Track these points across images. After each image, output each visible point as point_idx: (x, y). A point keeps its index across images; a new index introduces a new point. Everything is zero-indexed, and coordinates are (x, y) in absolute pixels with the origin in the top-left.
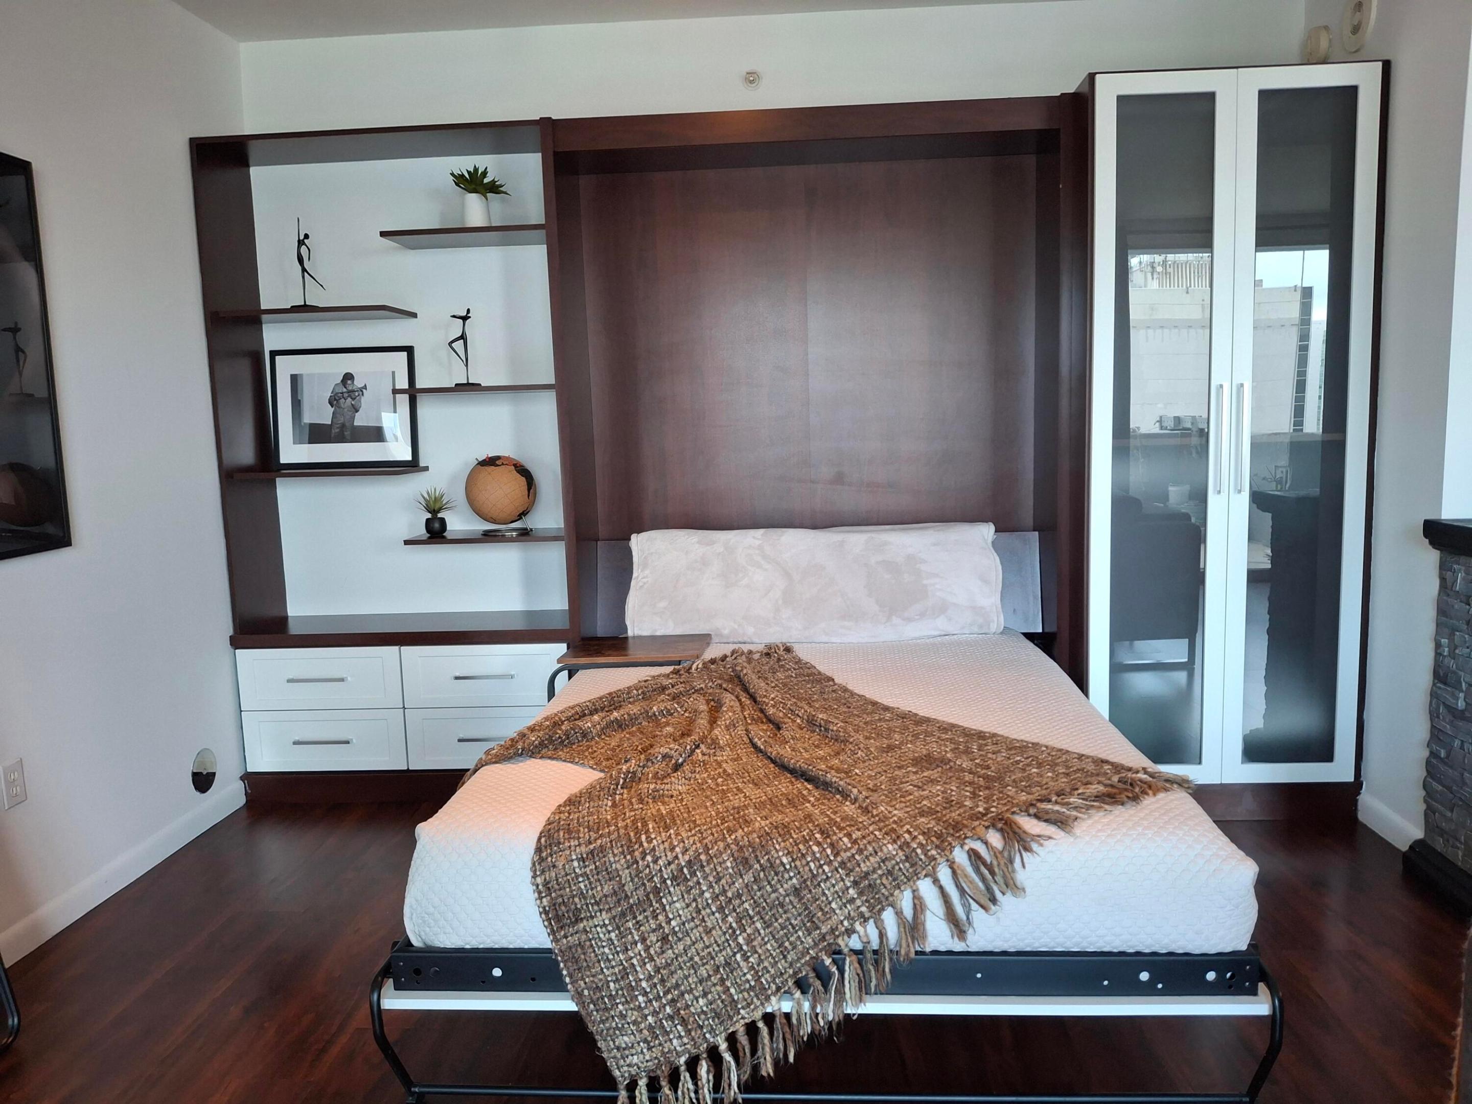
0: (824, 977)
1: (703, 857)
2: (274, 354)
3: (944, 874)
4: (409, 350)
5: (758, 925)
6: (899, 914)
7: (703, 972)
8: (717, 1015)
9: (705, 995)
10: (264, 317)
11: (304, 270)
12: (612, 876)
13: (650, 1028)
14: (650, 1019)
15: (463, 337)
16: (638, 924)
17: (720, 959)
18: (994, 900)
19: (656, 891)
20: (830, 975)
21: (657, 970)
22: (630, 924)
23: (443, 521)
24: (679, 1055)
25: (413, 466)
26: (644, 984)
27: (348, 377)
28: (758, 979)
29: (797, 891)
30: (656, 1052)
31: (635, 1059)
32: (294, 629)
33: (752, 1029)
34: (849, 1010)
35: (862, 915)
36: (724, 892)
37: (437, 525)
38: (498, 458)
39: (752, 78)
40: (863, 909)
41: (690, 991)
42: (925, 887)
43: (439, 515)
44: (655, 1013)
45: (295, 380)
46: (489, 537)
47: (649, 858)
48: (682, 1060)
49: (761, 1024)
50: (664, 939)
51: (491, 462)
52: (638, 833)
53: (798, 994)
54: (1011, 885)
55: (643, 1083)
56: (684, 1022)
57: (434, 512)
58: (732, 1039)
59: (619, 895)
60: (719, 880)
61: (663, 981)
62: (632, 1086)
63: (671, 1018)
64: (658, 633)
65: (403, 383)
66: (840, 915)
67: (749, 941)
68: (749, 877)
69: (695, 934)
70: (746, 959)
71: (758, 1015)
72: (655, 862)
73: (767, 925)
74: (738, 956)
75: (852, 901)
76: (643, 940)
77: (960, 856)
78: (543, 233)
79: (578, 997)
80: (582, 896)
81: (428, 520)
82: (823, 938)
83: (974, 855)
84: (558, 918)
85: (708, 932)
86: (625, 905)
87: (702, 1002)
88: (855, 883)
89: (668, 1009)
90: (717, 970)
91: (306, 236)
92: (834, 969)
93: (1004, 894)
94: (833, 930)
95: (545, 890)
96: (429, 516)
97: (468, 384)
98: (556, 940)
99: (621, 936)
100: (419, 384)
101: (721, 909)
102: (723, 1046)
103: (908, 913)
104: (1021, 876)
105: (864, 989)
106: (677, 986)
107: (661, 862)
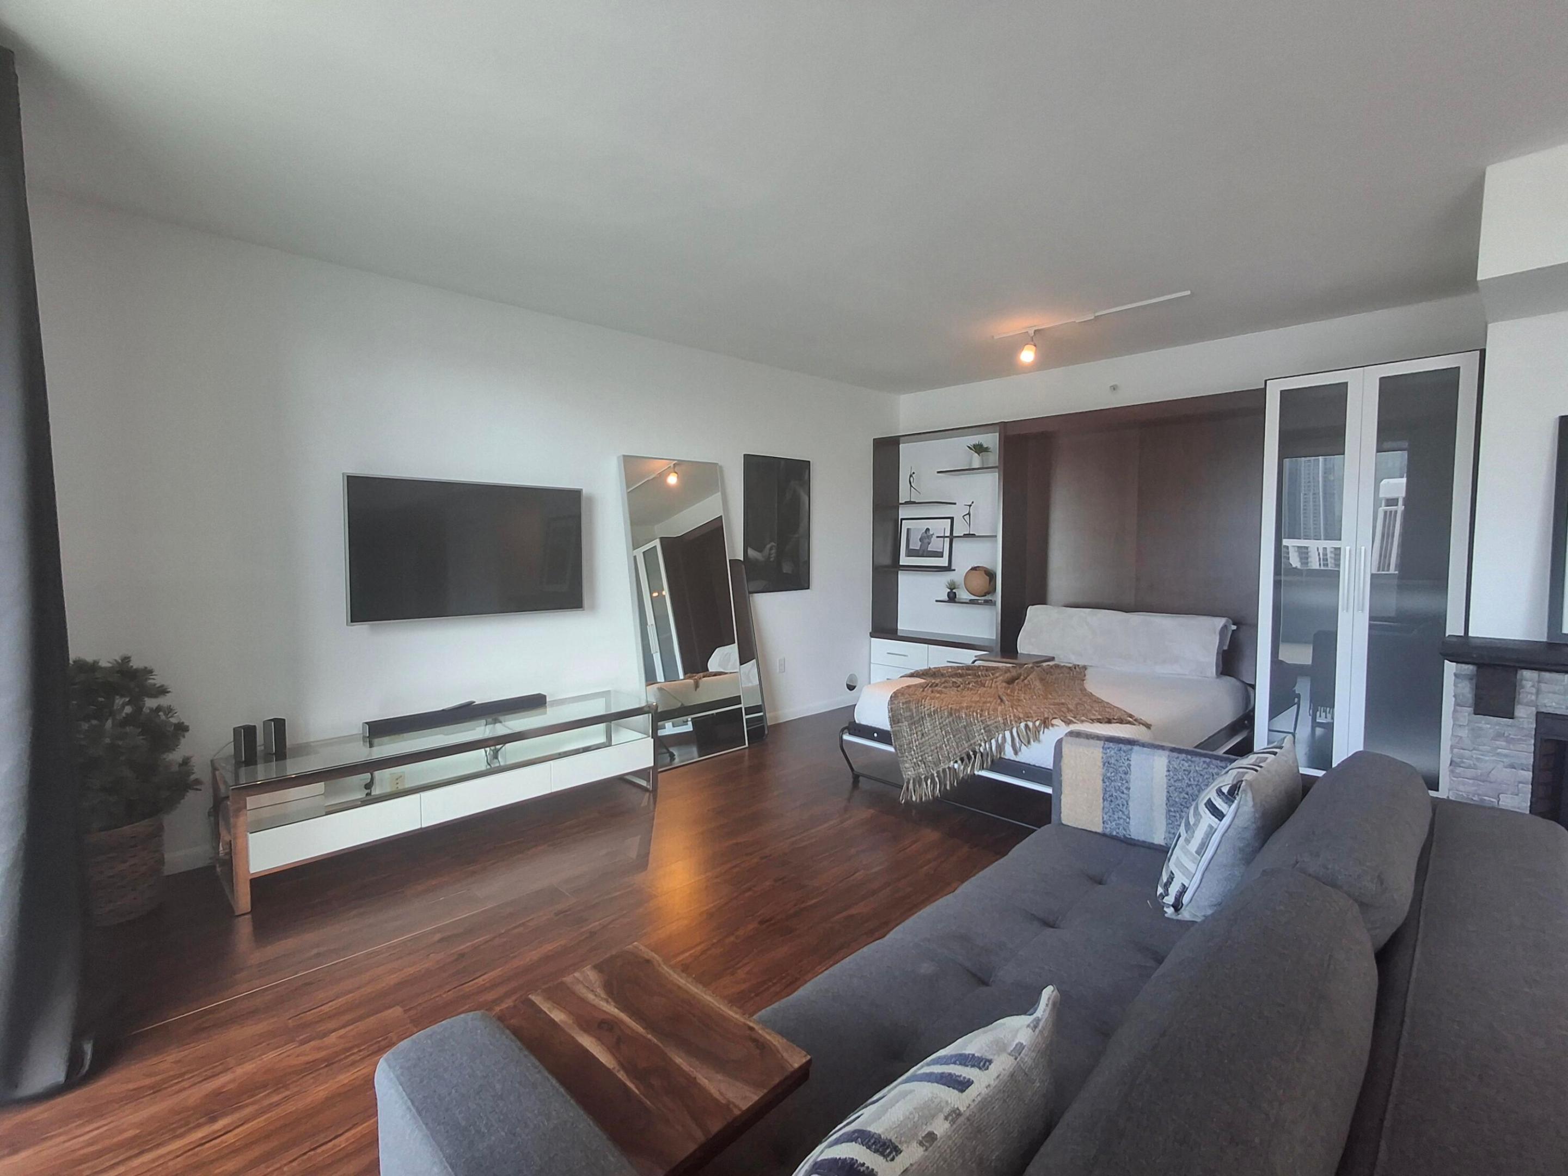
0: (969, 757)
1: (939, 710)
2: (902, 519)
3: (1014, 731)
4: (952, 519)
5: (951, 736)
6: (997, 741)
7: (932, 748)
8: (934, 764)
9: (932, 756)
10: (900, 506)
11: (911, 486)
12: (911, 710)
13: (915, 763)
14: (915, 760)
15: (969, 514)
16: (916, 728)
17: (938, 745)
18: (1029, 742)
19: (922, 718)
20: (971, 758)
21: (919, 744)
22: (913, 727)
23: (955, 593)
24: (922, 775)
25: (948, 569)
26: (915, 748)
27: (928, 530)
28: (948, 754)
29: (965, 728)
30: (916, 772)
31: (910, 773)
32: (899, 634)
33: (944, 770)
34: (976, 773)
35: (984, 740)
36: (942, 722)
37: (952, 595)
38: (978, 567)
39: (1114, 388)
40: (985, 738)
41: (927, 753)
42: (1007, 734)
43: (954, 591)
44: (916, 758)
45: (908, 530)
46: (972, 602)
47: (922, 707)
48: (923, 777)
49: (947, 770)
50: (923, 735)
51: (974, 569)
52: (923, 699)
53: (959, 762)
54: (1037, 739)
55: (911, 782)
56: (924, 764)
57: (951, 589)
58: (938, 772)
59: (912, 717)
60: (942, 718)
61: (920, 748)
62: (908, 783)
63: (920, 761)
64: (1031, 653)
65: (948, 534)
66: (978, 738)
67: (948, 741)
68: (951, 719)
69: (932, 735)
70: (946, 746)
71: (947, 766)
72: (924, 708)
73: (954, 736)
74: (944, 745)
75: (982, 734)
76: (917, 733)
77: (1022, 725)
78: (997, 470)
79: (895, 748)
80: (901, 715)
81: (949, 593)
82: (971, 745)
83: (1027, 726)
84: (893, 721)
85: (936, 735)
86: (913, 721)
87: (930, 758)
88: (984, 728)
89: (920, 758)
90: (937, 748)
91: (914, 473)
92: (973, 756)
93: (1034, 741)
94: (975, 743)
95: (891, 710)
96: (949, 590)
97: (969, 534)
98: (892, 727)
99: (910, 730)
100: (955, 534)
101: (941, 728)
102: (935, 775)
103: (1000, 741)
104: (1042, 736)
105: (982, 768)
106: (924, 751)
107: (926, 709)
